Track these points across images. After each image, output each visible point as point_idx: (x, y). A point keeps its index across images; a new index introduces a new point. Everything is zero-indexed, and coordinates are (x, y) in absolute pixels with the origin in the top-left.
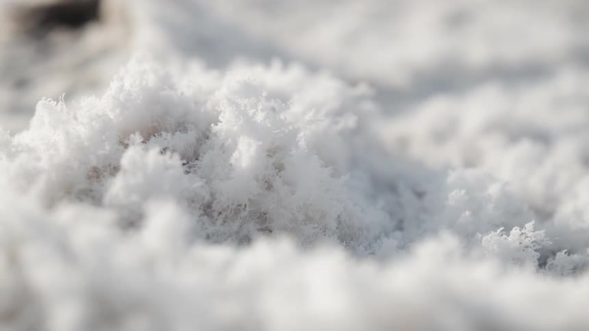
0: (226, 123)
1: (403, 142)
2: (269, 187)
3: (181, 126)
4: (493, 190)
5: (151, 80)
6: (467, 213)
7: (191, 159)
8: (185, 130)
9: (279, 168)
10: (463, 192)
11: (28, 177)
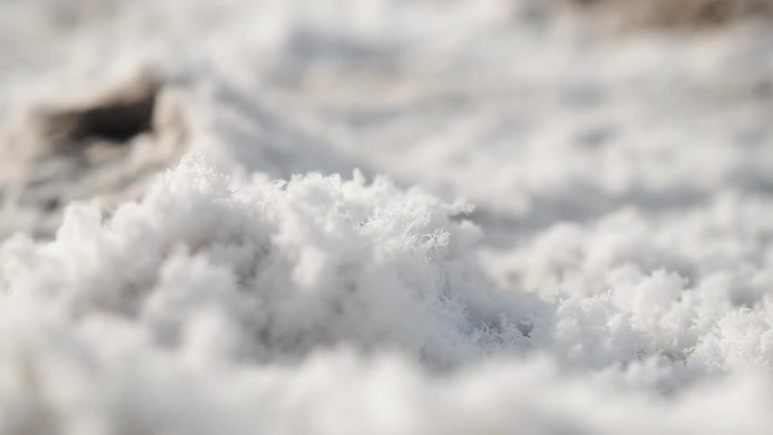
0: (288, 234)
1: (515, 277)
2: (338, 309)
3: (236, 238)
4: (613, 322)
5: (203, 186)
6: (579, 347)
7: (246, 276)
8: (241, 243)
9: (352, 287)
10: (574, 322)
11: (51, 289)
